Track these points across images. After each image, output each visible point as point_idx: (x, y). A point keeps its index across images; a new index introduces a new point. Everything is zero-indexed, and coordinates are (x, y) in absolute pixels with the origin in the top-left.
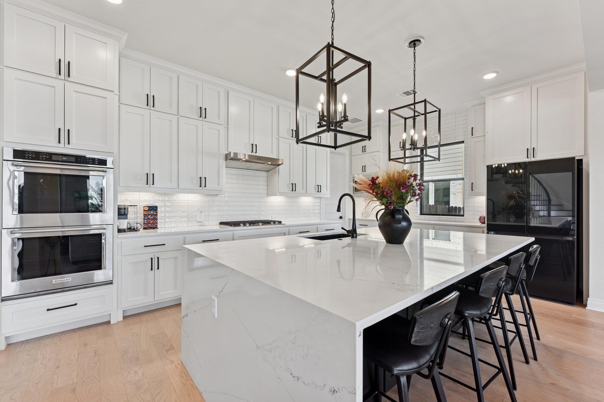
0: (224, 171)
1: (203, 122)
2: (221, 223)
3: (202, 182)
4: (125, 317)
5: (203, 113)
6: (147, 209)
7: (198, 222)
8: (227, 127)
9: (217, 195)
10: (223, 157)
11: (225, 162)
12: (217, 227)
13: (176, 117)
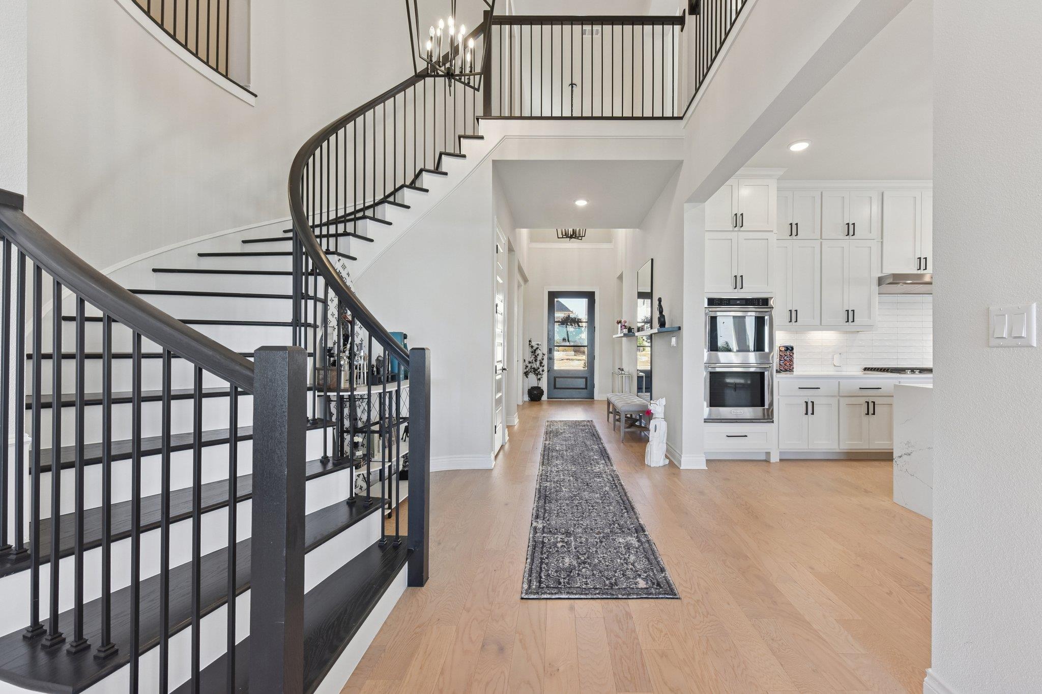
0: (876, 299)
1: (851, 240)
2: (865, 369)
3: (850, 316)
4: (781, 460)
5: (850, 230)
6: (783, 349)
7: (834, 365)
8: (881, 240)
9: (858, 332)
10: (876, 282)
11: (877, 287)
12: (860, 373)
13: (819, 242)
